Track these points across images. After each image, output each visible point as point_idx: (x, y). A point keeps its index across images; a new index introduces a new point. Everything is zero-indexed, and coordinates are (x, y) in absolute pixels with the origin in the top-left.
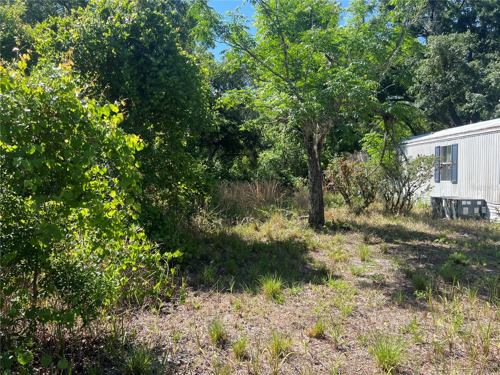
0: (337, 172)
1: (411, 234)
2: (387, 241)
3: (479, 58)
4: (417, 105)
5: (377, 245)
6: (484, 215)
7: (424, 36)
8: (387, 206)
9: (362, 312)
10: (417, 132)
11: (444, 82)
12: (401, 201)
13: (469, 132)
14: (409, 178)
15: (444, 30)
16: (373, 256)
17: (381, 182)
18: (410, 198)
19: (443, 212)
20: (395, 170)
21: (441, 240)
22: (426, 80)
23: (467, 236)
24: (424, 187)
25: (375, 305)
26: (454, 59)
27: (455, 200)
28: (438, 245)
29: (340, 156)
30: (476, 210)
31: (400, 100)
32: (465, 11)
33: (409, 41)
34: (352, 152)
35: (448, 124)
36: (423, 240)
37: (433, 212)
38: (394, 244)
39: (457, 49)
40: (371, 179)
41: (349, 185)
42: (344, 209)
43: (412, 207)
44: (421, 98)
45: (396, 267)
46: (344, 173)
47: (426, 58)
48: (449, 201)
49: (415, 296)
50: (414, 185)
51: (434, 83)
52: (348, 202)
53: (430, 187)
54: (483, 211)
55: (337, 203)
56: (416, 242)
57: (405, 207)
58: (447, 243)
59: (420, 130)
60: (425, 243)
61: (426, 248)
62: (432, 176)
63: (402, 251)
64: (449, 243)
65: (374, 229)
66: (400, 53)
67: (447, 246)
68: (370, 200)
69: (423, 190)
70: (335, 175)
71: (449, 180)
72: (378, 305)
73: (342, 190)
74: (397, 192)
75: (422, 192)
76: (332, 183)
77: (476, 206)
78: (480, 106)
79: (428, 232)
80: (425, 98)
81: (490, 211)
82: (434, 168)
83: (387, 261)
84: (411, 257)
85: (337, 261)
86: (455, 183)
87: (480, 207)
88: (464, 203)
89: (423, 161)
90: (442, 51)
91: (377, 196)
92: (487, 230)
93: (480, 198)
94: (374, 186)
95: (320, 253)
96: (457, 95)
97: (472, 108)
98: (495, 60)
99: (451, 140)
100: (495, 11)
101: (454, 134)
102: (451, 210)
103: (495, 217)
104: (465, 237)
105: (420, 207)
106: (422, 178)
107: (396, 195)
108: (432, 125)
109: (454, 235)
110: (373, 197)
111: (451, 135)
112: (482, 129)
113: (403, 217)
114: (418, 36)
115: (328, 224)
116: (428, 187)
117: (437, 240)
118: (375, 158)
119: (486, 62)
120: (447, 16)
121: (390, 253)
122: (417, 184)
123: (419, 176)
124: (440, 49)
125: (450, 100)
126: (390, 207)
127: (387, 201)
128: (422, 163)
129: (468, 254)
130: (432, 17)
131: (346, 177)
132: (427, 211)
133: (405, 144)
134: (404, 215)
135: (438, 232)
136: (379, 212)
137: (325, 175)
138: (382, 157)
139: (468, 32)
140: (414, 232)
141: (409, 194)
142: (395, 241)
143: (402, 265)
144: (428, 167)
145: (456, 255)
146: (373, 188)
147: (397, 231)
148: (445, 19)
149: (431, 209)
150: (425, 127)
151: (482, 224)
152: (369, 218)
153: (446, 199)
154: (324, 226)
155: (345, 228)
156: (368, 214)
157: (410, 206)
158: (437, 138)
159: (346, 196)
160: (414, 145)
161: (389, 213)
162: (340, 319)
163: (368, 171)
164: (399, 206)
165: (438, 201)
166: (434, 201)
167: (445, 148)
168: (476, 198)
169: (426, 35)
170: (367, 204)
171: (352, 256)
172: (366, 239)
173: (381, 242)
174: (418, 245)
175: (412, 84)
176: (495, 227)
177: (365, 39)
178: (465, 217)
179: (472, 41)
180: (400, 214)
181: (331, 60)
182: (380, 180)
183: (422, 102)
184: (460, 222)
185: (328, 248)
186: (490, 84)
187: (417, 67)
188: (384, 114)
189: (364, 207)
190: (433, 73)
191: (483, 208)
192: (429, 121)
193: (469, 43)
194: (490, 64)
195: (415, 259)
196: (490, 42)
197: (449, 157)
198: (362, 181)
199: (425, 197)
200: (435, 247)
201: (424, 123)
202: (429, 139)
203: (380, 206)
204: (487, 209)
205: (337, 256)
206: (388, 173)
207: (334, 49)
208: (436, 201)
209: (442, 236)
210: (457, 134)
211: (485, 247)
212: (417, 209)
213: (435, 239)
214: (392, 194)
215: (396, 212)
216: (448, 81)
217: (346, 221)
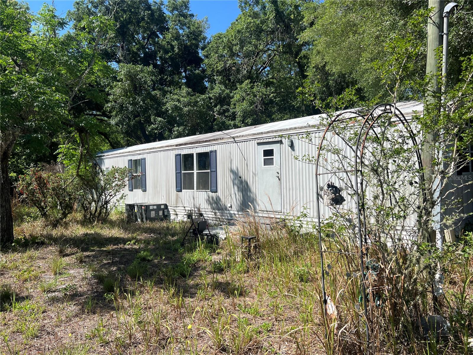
0: (30, 184)
1: (107, 240)
2: (84, 250)
3: (160, 89)
4: (113, 122)
5: (72, 256)
6: (166, 217)
7: (116, 62)
8: (85, 216)
9: (49, 330)
10: (115, 146)
11: (134, 104)
12: (98, 209)
13: (153, 148)
14: (105, 188)
15: (133, 61)
16: (68, 267)
17: (78, 193)
18: (107, 207)
19: (136, 216)
20: (92, 181)
21: (132, 242)
22: (120, 100)
23: (153, 236)
24: (119, 195)
25: (63, 318)
26: (141, 86)
27: (144, 206)
28: (130, 246)
29: (37, 167)
30: (161, 213)
31: (98, 115)
32: (149, 49)
33: (100, 63)
34: (49, 163)
35: (140, 141)
36: (117, 244)
37: (128, 217)
38: (90, 252)
39: (143, 78)
40: (68, 190)
41: (44, 197)
42: (40, 223)
43: (109, 214)
44: (116, 116)
45: (90, 274)
46: (39, 185)
47: (118, 81)
48: (140, 206)
49: (105, 299)
50: (110, 194)
51: (126, 105)
52: (44, 215)
53: (124, 195)
54: (166, 213)
55: (31, 217)
56: (111, 247)
57: (103, 216)
58: (136, 244)
59: (118, 144)
60: (119, 247)
61: (119, 251)
62: (125, 185)
63: (97, 257)
64: (138, 243)
65: (71, 239)
66: (92, 73)
67: (136, 247)
68: (68, 211)
69: (118, 199)
70: (27, 187)
71: (140, 189)
72: (67, 318)
73: (36, 203)
74: (95, 201)
75: (117, 200)
76: (24, 196)
77: (161, 209)
78: (162, 128)
79: (122, 236)
80: (119, 116)
81: (171, 212)
82: (127, 179)
83: (81, 270)
84: (105, 262)
85: (26, 280)
86: (145, 191)
87: (163, 210)
88: (151, 208)
89: (117, 173)
90: (132, 77)
91: (75, 207)
92: (168, 228)
93: (163, 203)
94: (72, 197)
95: (5, 276)
96: (145, 117)
97: (156, 129)
98: (171, 93)
99: (140, 154)
100: (169, 55)
101: (142, 150)
102: (141, 214)
103: (174, 217)
104: (152, 236)
105: (116, 214)
106: (117, 188)
107: (94, 204)
108: (128, 140)
109: (144, 236)
110: (72, 208)
111: (140, 150)
112: (162, 147)
113: (100, 225)
114: (112, 61)
115: (18, 242)
116: (122, 195)
117: (129, 242)
118: (72, 170)
119: (164, 93)
120: (135, 50)
121: (85, 262)
122: (113, 193)
123: (115, 186)
124: (130, 76)
125: (141, 121)
126: (88, 216)
127: (85, 211)
128: (116, 174)
129: (152, 251)
130: (122, 47)
131: (41, 189)
132: (122, 217)
133: (101, 156)
134: (102, 223)
135: (130, 235)
136: (78, 222)
137: (15, 187)
138: (78, 168)
139: (151, 67)
140: (109, 238)
141: (107, 203)
142: (92, 248)
143: (96, 271)
144: (122, 177)
145: (143, 254)
146: (70, 199)
147: (94, 239)
148: (133, 52)
149: (126, 215)
150: (122, 142)
151: (164, 224)
152: (67, 229)
153: (137, 205)
154: (13, 244)
155: (38, 243)
156: (66, 226)
157: (107, 214)
158: (129, 152)
159: (42, 209)
160: (110, 158)
161: (87, 222)
162: (22, 344)
163: (65, 182)
164: (97, 214)
165: (131, 207)
166: (128, 208)
167: (136, 161)
168: (160, 203)
169: (119, 62)
170: (65, 215)
171: (44, 272)
172: (61, 252)
173: (77, 252)
174: (112, 250)
175: (108, 102)
176: (173, 226)
177: (56, 52)
178: (152, 220)
179: (154, 75)
180: (97, 222)
181: (19, 66)
182: (78, 191)
183: (117, 119)
184: (148, 224)
185: (16, 268)
186: (168, 111)
187: (112, 88)
188: (79, 127)
189: (61, 219)
190: (126, 95)
191: (165, 210)
192: (124, 137)
193: (152, 76)
194: (168, 96)
195: (108, 263)
196: (167, 78)
197: (139, 169)
198: (58, 192)
199: (121, 204)
200: (127, 249)
201: (121, 138)
202: (123, 153)
203: (79, 216)
204: (168, 211)
205: (26, 275)
206: (85, 184)
207: (22, 54)
208: (130, 207)
209: (133, 238)
210: (144, 149)
211: (165, 243)
212: (113, 216)
213: (127, 242)
214: (90, 204)
215: (94, 221)
216: (137, 104)
217: (42, 235)
